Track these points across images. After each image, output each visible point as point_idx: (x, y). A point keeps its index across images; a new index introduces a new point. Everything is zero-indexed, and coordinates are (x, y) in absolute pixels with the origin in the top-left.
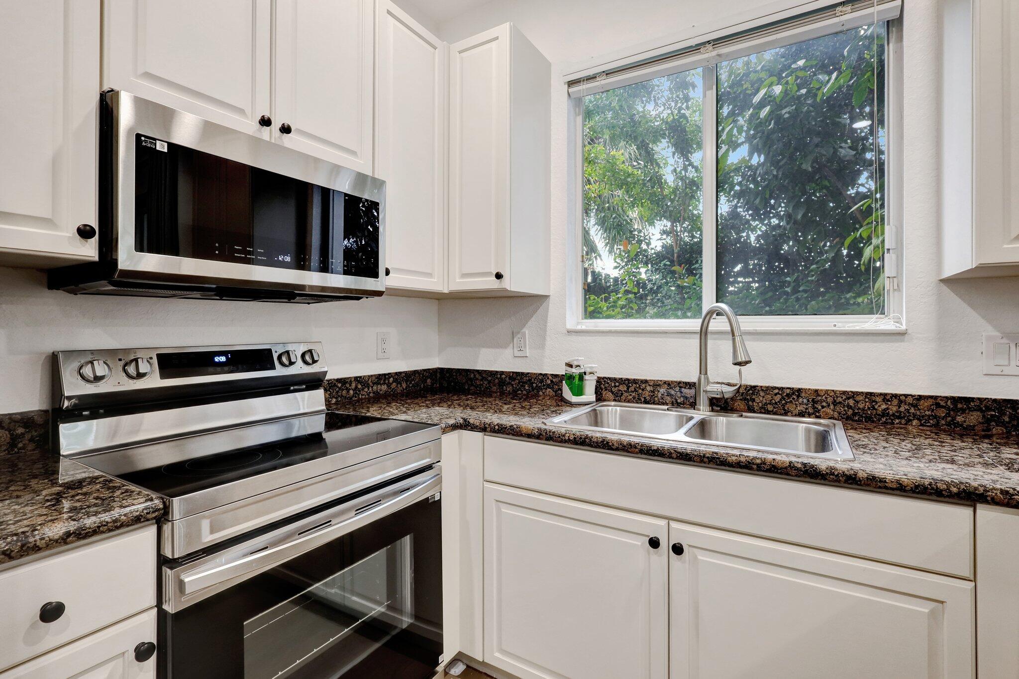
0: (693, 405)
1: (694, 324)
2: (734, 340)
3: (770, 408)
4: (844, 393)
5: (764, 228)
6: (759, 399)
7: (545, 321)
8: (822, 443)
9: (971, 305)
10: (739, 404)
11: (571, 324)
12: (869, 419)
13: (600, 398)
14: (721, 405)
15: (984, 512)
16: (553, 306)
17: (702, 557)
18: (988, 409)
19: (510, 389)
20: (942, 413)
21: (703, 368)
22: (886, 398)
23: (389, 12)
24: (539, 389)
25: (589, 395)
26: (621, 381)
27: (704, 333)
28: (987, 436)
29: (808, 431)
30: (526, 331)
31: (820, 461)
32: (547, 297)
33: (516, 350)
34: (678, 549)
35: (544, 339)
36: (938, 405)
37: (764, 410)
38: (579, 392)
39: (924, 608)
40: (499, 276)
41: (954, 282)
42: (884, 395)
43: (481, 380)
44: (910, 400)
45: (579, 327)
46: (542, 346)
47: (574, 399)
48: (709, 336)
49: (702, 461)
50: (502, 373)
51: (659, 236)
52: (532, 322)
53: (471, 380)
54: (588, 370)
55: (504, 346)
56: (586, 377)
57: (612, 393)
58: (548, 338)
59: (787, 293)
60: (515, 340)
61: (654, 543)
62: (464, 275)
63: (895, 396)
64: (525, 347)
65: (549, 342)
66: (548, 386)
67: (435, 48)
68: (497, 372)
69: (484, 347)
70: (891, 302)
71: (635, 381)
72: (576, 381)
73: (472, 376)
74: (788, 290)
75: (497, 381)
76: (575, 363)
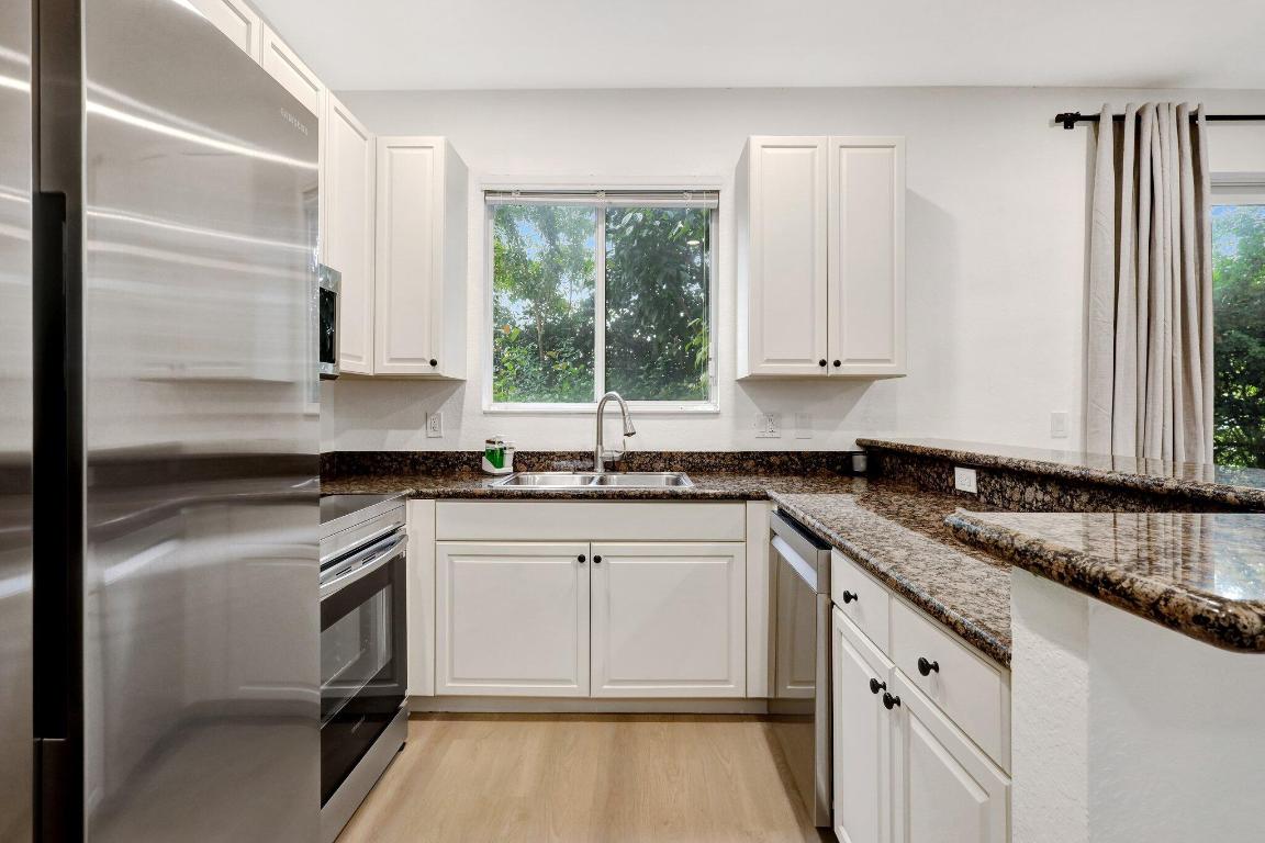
0: (591, 469)
1: (593, 407)
2: (624, 419)
3: (643, 467)
4: (687, 453)
5: (617, 316)
6: (636, 462)
7: (462, 404)
8: (677, 482)
9: (751, 396)
10: (623, 466)
11: (485, 408)
12: (701, 470)
13: (516, 470)
14: (611, 467)
15: (751, 505)
16: (469, 390)
17: (612, 562)
18: (757, 458)
19: (423, 468)
20: (736, 462)
21: (600, 441)
22: (709, 455)
23: (336, 110)
24: (454, 466)
25: (508, 468)
26: (533, 454)
27: (600, 414)
28: (756, 473)
29: (667, 479)
30: (441, 412)
31: (679, 489)
32: (462, 381)
33: (429, 430)
34: (597, 560)
35: (461, 420)
36: (735, 458)
37: (639, 469)
38: (500, 465)
39: (724, 562)
40: (433, 363)
41: (741, 381)
42: (708, 453)
43: (391, 461)
44: (721, 455)
45: (492, 409)
46: (458, 426)
47: (497, 471)
48: (604, 416)
49: (613, 498)
50: (415, 453)
51: (522, 315)
52: (448, 404)
53: (378, 462)
54: (507, 446)
55: (417, 428)
56: (507, 452)
57: (525, 464)
58: (464, 419)
59: (640, 380)
60: (429, 422)
61: (582, 559)
62: (392, 360)
63: (714, 453)
64: (440, 426)
65: (465, 422)
66: (465, 463)
67: (365, 139)
68: (408, 453)
69: (391, 428)
70: (712, 394)
71: (545, 454)
72: (496, 456)
73: (379, 458)
74: (642, 377)
75: (409, 461)
76: (497, 440)
